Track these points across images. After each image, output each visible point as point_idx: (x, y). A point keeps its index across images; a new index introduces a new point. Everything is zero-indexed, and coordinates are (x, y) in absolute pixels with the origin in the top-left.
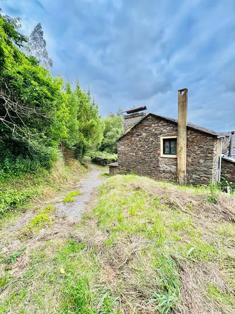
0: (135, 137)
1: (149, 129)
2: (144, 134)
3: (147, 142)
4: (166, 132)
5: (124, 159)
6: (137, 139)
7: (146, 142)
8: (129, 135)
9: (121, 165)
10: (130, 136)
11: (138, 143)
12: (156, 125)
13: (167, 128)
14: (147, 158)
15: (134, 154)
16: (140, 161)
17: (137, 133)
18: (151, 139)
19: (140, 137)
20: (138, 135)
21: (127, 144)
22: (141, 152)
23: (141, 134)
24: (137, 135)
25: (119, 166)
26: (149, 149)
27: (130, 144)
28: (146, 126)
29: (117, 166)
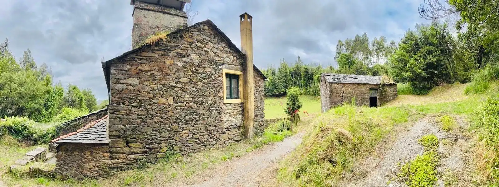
0: (172, 59)
1: (205, 49)
2: (195, 57)
3: (202, 74)
4: (230, 63)
5: (136, 116)
6: (179, 63)
7: (199, 73)
8: (153, 51)
9: (126, 138)
10: (157, 52)
11: (181, 74)
12: (215, 46)
13: (230, 57)
14: (201, 107)
15: (171, 101)
16: (187, 118)
17: (179, 51)
18: (208, 69)
19: (185, 59)
20: (181, 56)
21: (149, 74)
22: (188, 96)
23: (188, 56)
24: (178, 53)
25: (113, 142)
26: (204, 88)
27: (157, 74)
28: (199, 41)
29: (107, 144)
